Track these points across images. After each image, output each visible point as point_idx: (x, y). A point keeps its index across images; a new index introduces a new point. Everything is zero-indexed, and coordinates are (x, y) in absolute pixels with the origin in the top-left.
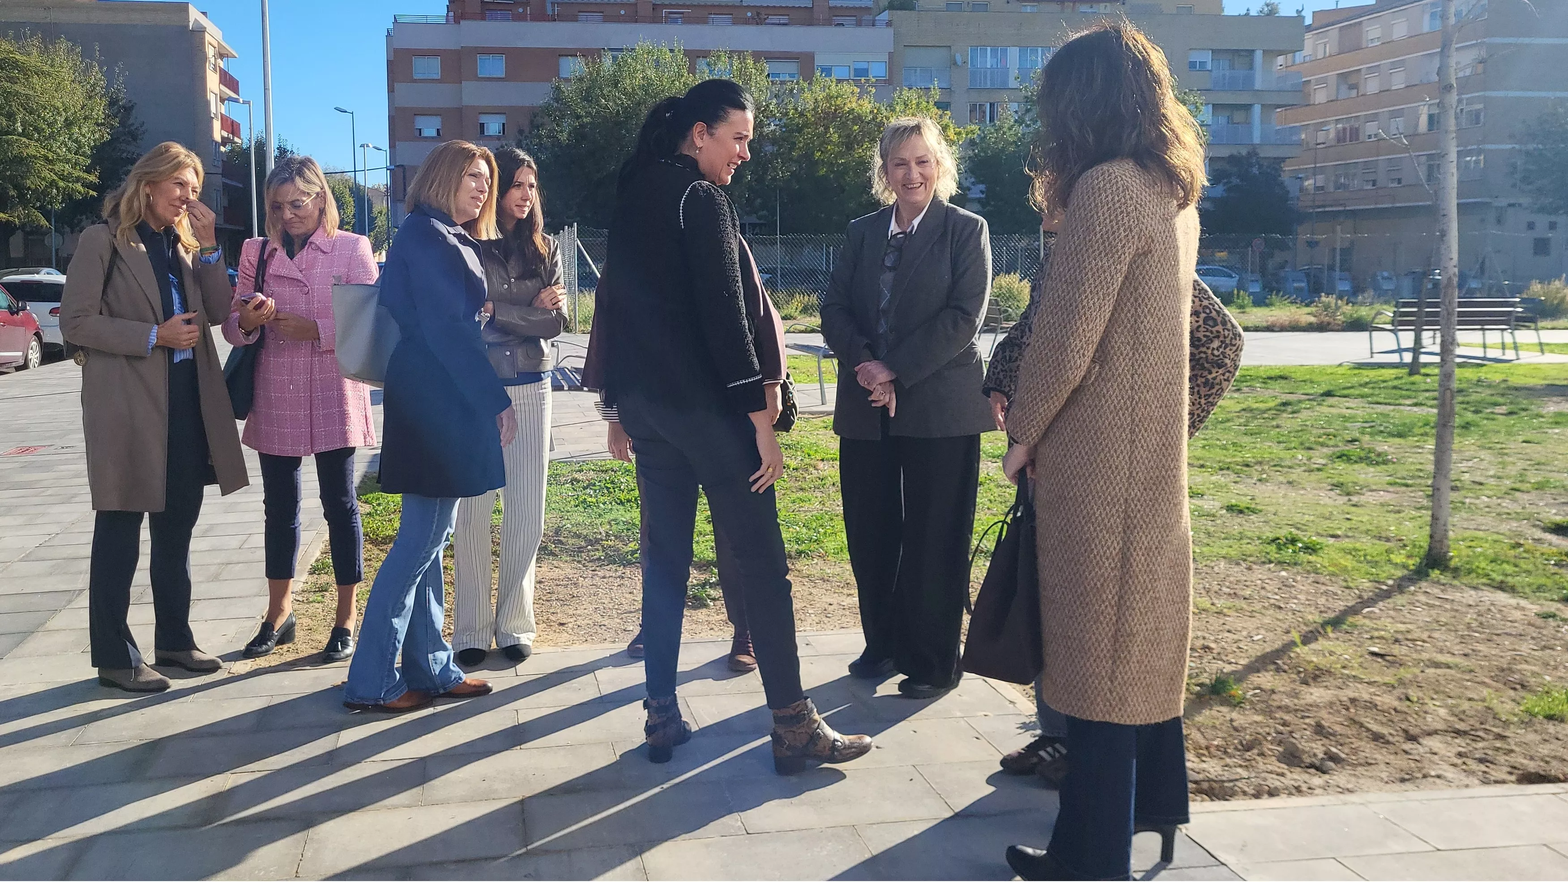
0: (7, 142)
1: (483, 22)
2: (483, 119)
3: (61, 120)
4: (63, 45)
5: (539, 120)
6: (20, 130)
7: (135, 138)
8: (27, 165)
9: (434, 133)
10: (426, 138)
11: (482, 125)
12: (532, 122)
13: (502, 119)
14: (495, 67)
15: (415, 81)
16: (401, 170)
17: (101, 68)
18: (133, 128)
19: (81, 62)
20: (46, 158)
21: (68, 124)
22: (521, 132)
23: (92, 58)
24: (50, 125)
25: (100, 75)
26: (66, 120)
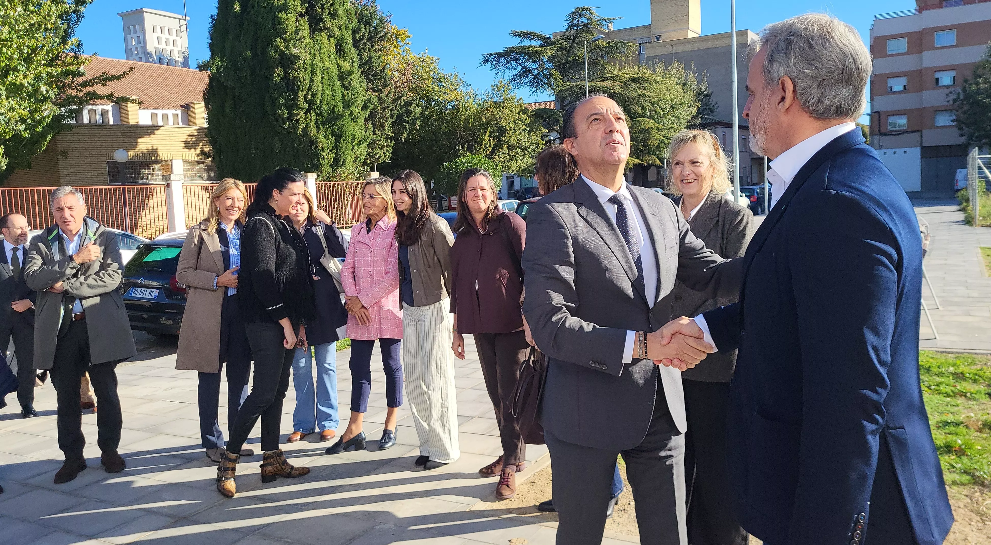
0: (639, 121)
1: (942, 9)
2: (938, 75)
3: (668, 106)
4: (676, 64)
5: (980, 71)
6: (648, 114)
7: (712, 111)
8: (649, 133)
9: (901, 88)
10: (896, 92)
11: (937, 80)
12: (975, 73)
13: (953, 73)
14: (950, 38)
15: (889, 56)
16: (877, 114)
17: (694, 75)
18: (711, 106)
19: (684, 73)
20: (658, 128)
21: (673, 108)
22: (966, 81)
23: (690, 70)
24: (663, 110)
25: (694, 79)
26: (672, 106)
